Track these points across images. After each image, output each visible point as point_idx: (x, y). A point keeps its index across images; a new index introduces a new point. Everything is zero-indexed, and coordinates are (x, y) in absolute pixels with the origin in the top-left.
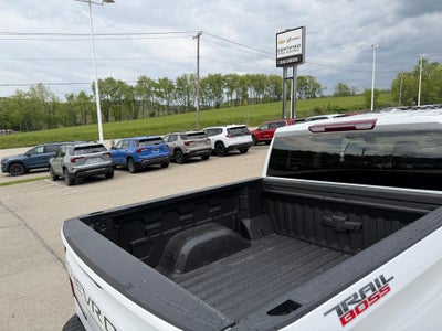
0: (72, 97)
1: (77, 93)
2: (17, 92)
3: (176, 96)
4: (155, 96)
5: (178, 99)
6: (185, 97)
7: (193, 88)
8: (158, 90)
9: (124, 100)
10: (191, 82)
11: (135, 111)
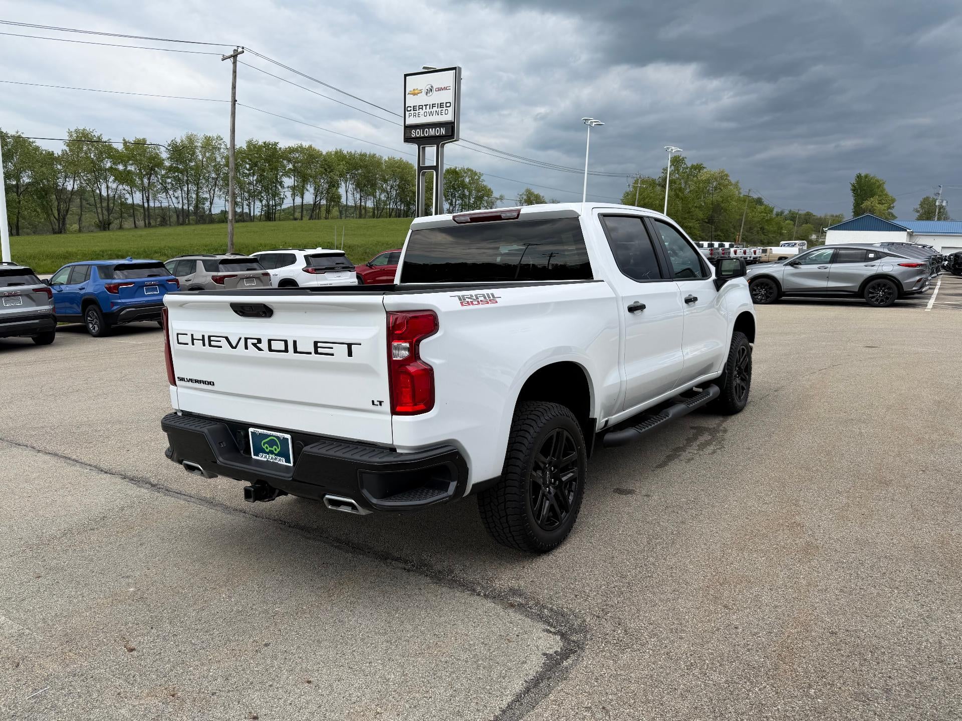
3: (168, 183)
4: (114, 182)
5: (171, 192)
6: (189, 189)
7: (211, 168)
8: (121, 167)
9: (29, 184)
10: (205, 154)
11: (59, 214)
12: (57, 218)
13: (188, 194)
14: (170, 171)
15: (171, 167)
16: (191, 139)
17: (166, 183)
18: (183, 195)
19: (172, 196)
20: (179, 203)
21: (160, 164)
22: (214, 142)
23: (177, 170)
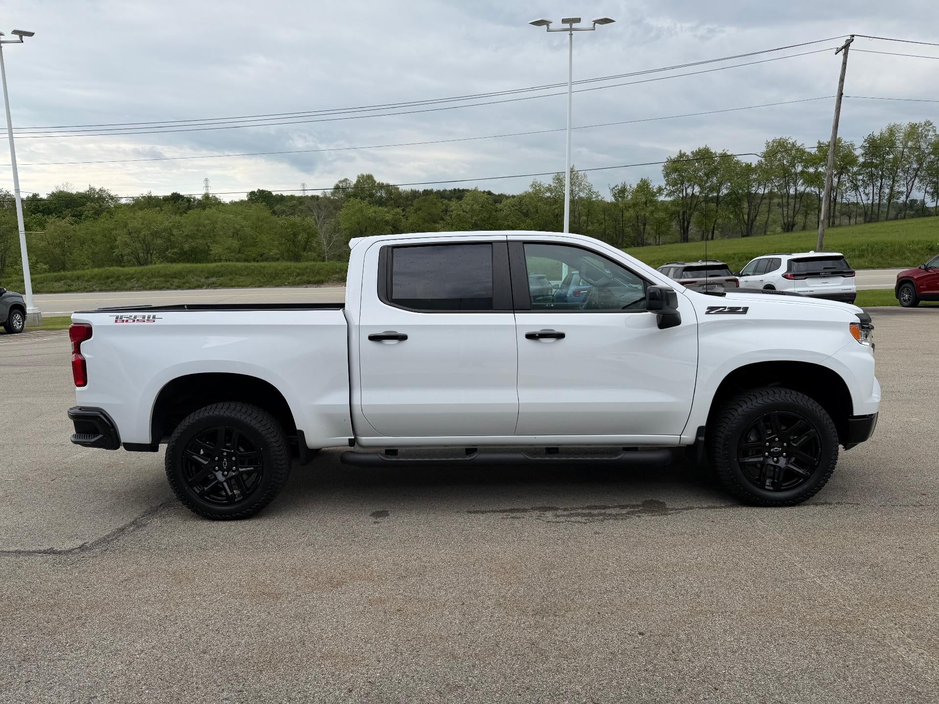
0: (623, 191)
1: (633, 183)
2: (534, 185)
3: (859, 180)
4: (803, 184)
5: (861, 189)
6: (883, 184)
7: (913, 158)
8: (811, 170)
9: (726, 195)
10: (907, 142)
11: (748, 219)
12: (746, 222)
13: (880, 190)
14: (863, 167)
15: (864, 163)
16: (892, 131)
17: (856, 180)
18: (875, 191)
19: (862, 194)
20: (869, 199)
21: (853, 161)
22: (920, 129)
23: (871, 165)
